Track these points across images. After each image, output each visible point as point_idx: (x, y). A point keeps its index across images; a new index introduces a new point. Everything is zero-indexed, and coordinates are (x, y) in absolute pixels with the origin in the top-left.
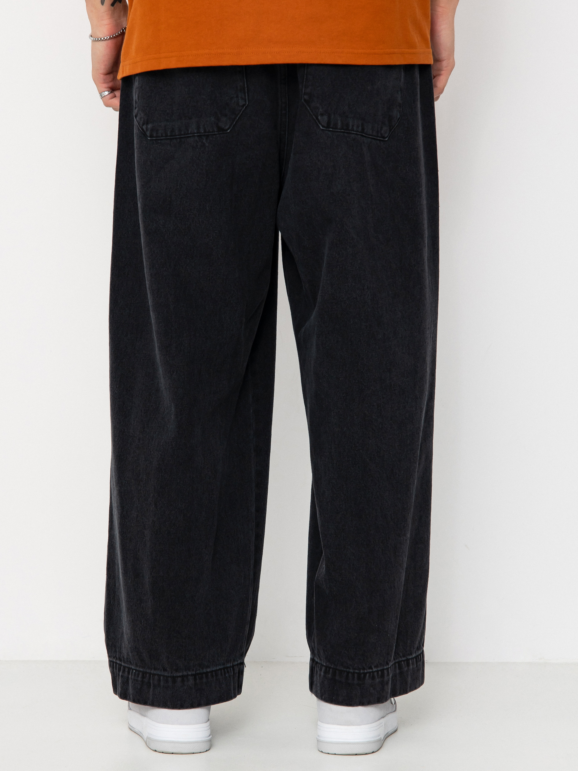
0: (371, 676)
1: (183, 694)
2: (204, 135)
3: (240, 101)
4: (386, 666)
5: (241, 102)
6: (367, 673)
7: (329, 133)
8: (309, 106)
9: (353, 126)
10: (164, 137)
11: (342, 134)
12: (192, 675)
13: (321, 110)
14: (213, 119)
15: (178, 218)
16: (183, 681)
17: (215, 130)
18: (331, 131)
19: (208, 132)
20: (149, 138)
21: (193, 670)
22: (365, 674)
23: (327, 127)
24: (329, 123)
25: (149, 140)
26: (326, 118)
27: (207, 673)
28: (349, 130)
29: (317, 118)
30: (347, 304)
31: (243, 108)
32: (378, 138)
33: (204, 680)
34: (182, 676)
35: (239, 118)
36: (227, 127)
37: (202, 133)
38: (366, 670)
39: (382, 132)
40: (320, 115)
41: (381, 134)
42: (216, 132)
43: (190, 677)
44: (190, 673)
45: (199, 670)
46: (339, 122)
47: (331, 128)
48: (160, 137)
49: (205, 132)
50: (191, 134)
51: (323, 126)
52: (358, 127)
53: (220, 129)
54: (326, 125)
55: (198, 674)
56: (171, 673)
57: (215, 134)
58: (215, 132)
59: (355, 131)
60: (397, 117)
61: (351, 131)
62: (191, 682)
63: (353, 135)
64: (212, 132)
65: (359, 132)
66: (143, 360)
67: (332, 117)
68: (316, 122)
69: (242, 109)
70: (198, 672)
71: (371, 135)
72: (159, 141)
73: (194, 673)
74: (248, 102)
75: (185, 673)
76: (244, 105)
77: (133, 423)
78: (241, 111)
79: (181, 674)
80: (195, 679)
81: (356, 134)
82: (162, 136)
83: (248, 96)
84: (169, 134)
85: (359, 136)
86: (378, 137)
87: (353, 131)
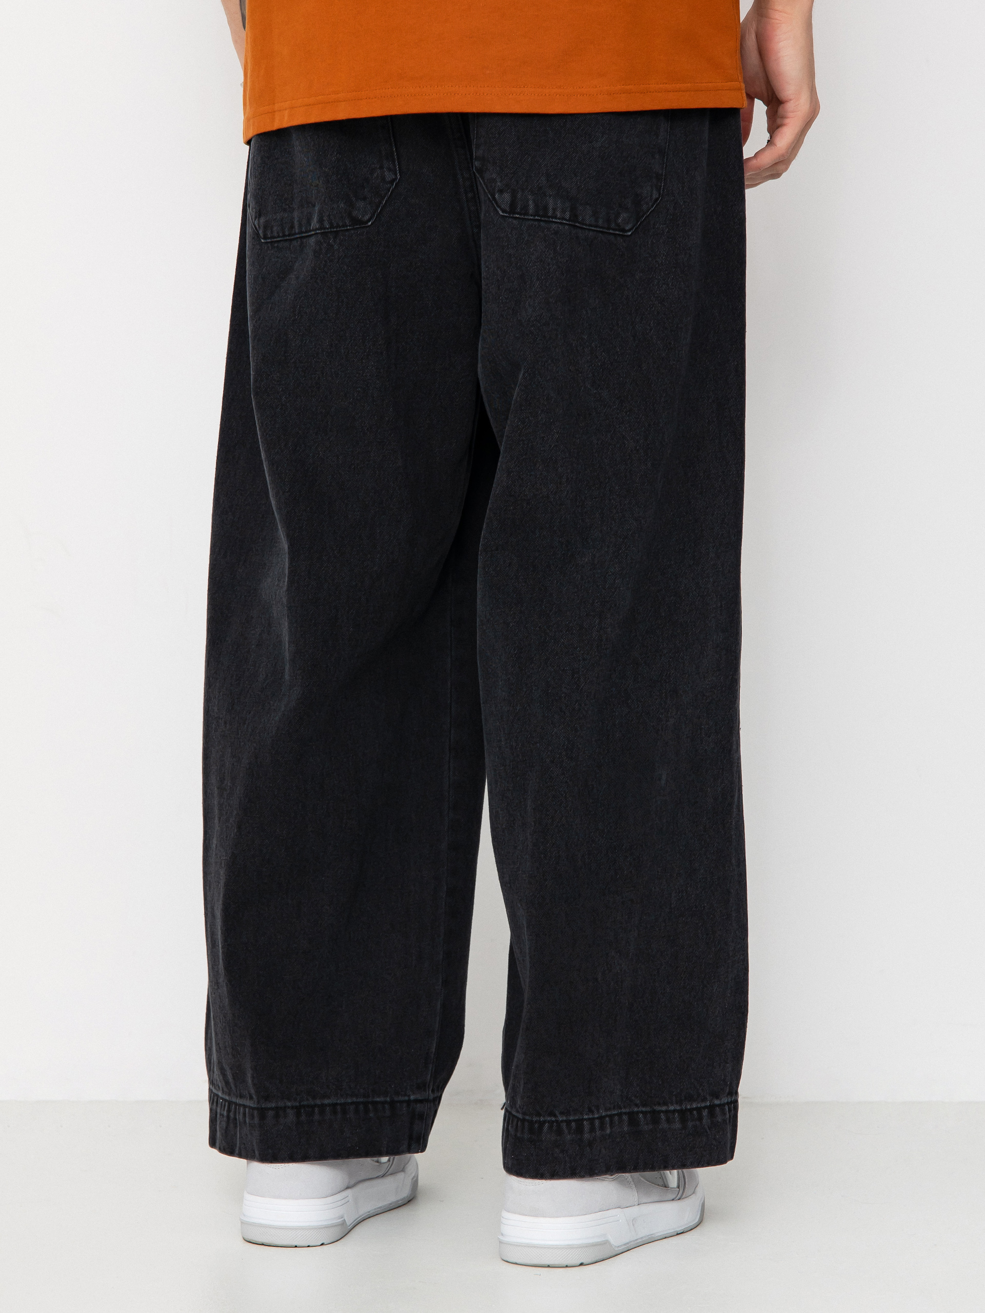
0: (554, 1128)
1: (276, 1137)
2: (331, 232)
3: (386, 173)
4: (589, 1115)
5: (389, 176)
6: (545, 1122)
7: (514, 221)
8: (483, 178)
9: (554, 210)
10: (281, 237)
11: (536, 223)
12: (292, 1107)
13: (499, 184)
14: (342, 205)
15: (300, 369)
16: (277, 1116)
17: (347, 222)
18: (517, 217)
19: (337, 227)
20: (262, 241)
21: (295, 1100)
22: (542, 1124)
23: (510, 213)
24: (513, 205)
25: (264, 243)
26: (507, 196)
27: (322, 1107)
28: (549, 217)
29: (494, 198)
30: (532, 505)
31: (393, 185)
32: (611, 231)
33: (317, 1117)
34: (277, 1109)
35: (386, 201)
36: (367, 217)
37: (328, 229)
38: (544, 1117)
39: (620, 221)
40: (498, 192)
41: (618, 225)
42: (350, 226)
43: (289, 1111)
44: (289, 1104)
45: (308, 1100)
46: (531, 202)
47: (518, 214)
48: (276, 238)
49: (332, 226)
50: (313, 230)
51: (503, 212)
52: (563, 211)
53: (356, 221)
54: (508, 209)
55: (304, 1106)
56: (258, 1102)
57: (347, 230)
58: (347, 226)
59: (559, 219)
60: (651, 196)
61: (552, 218)
62: (291, 1116)
63: (554, 226)
64: (343, 226)
65: (566, 220)
66: (245, 596)
67: (519, 195)
68: (492, 204)
69: (390, 187)
70: (305, 1103)
71: (596, 226)
72: (276, 245)
73: (298, 1104)
74: (400, 175)
75: (281, 1104)
76: (393, 180)
77: (218, 696)
78: (389, 191)
79: (273, 1105)
80: (298, 1114)
81: (561, 223)
82: (279, 237)
83: (399, 164)
84: (287, 233)
85: (567, 227)
86: (609, 228)
87: (556, 218)
